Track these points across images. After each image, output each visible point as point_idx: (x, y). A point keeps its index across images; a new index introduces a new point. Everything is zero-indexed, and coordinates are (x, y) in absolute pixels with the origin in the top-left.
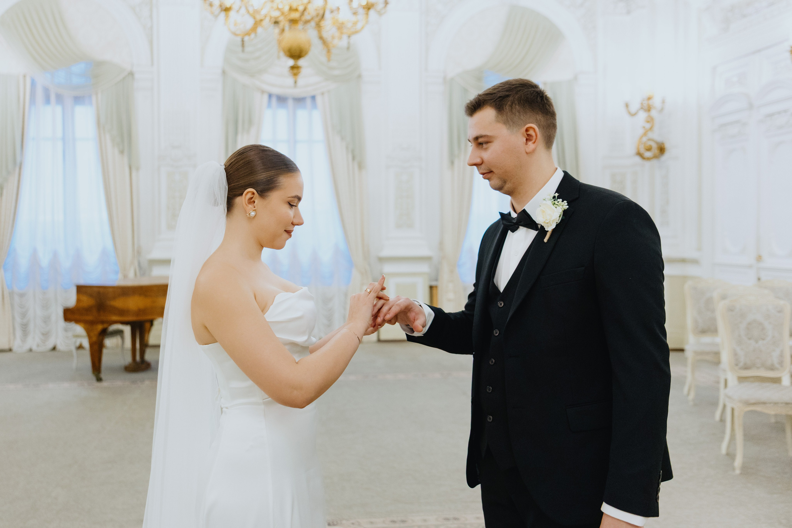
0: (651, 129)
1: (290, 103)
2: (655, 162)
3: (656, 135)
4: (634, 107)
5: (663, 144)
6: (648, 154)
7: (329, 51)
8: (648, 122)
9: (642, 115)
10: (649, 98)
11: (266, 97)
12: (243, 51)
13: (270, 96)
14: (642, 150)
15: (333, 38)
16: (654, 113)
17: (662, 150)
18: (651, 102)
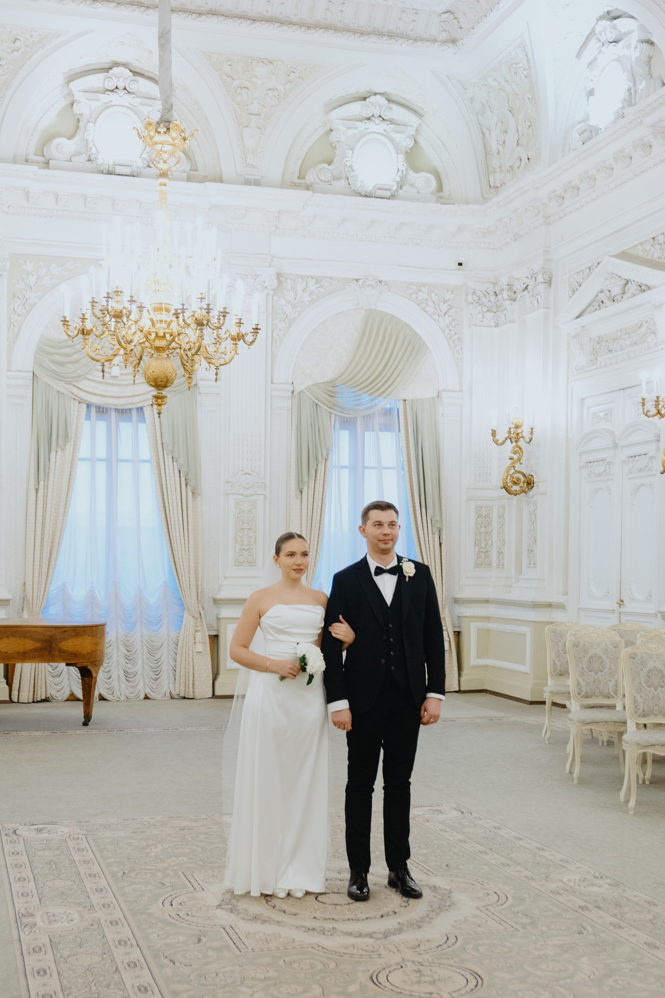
0: (518, 460)
1: (113, 414)
2: (522, 497)
3: (523, 468)
4: (501, 437)
5: (531, 477)
6: (515, 488)
8: (515, 453)
9: (509, 446)
10: (517, 427)
11: (84, 406)
13: (89, 406)
14: (510, 484)
16: (521, 443)
17: (530, 484)
18: (518, 431)
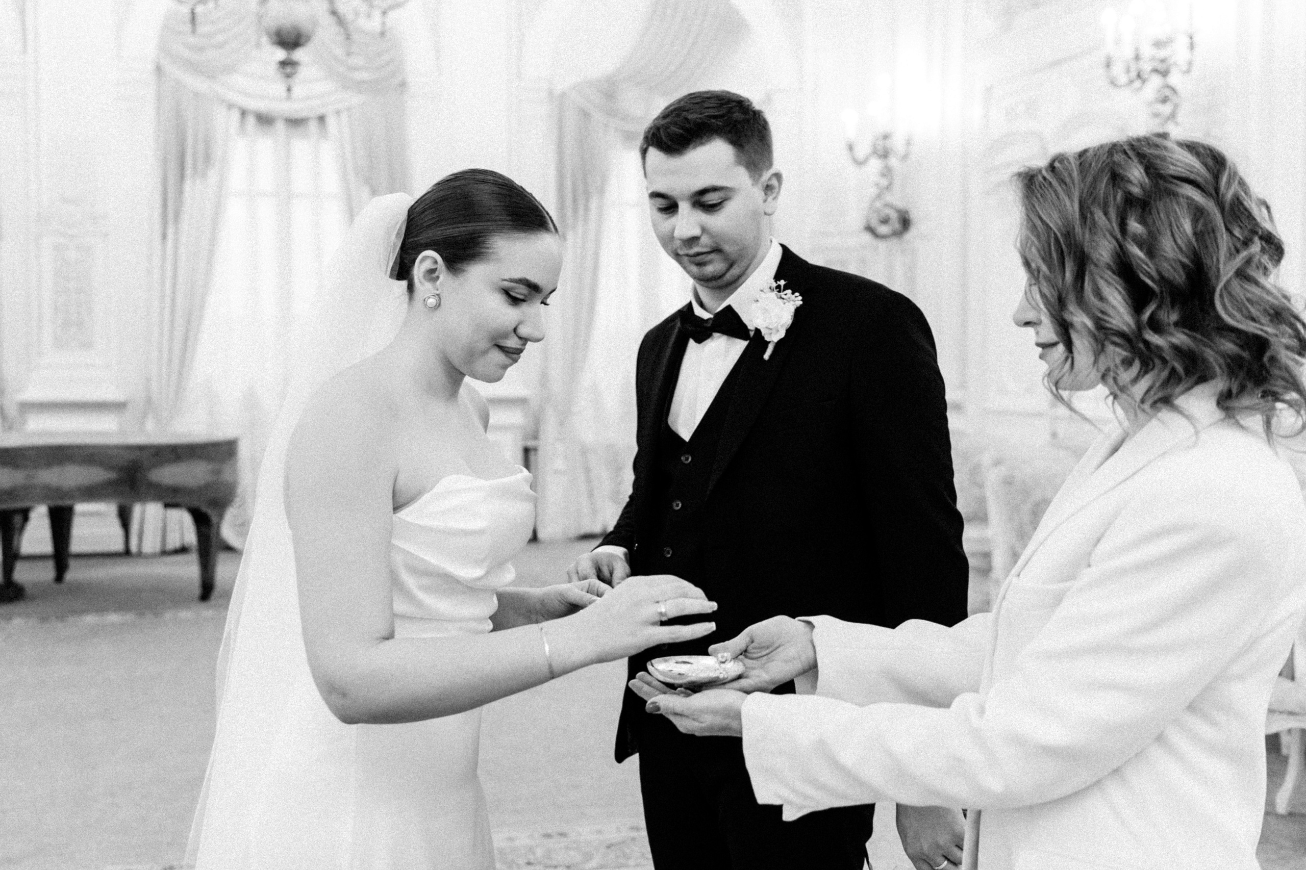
0: (888, 187)
1: (280, 126)
2: (893, 243)
3: (896, 199)
4: (862, 151)
5: (907, 212)
6: (884, 229)
7: (348, 37)
8: (884, 175)
9: (875, 164)
10: (886, 137)
11: (236, 115)
12: (194, 31)
13: (244, 113)
14: (874, 223)
15: (357, 14)
16: (893, 161)
17: (905, 223)
18: (888, 143)
